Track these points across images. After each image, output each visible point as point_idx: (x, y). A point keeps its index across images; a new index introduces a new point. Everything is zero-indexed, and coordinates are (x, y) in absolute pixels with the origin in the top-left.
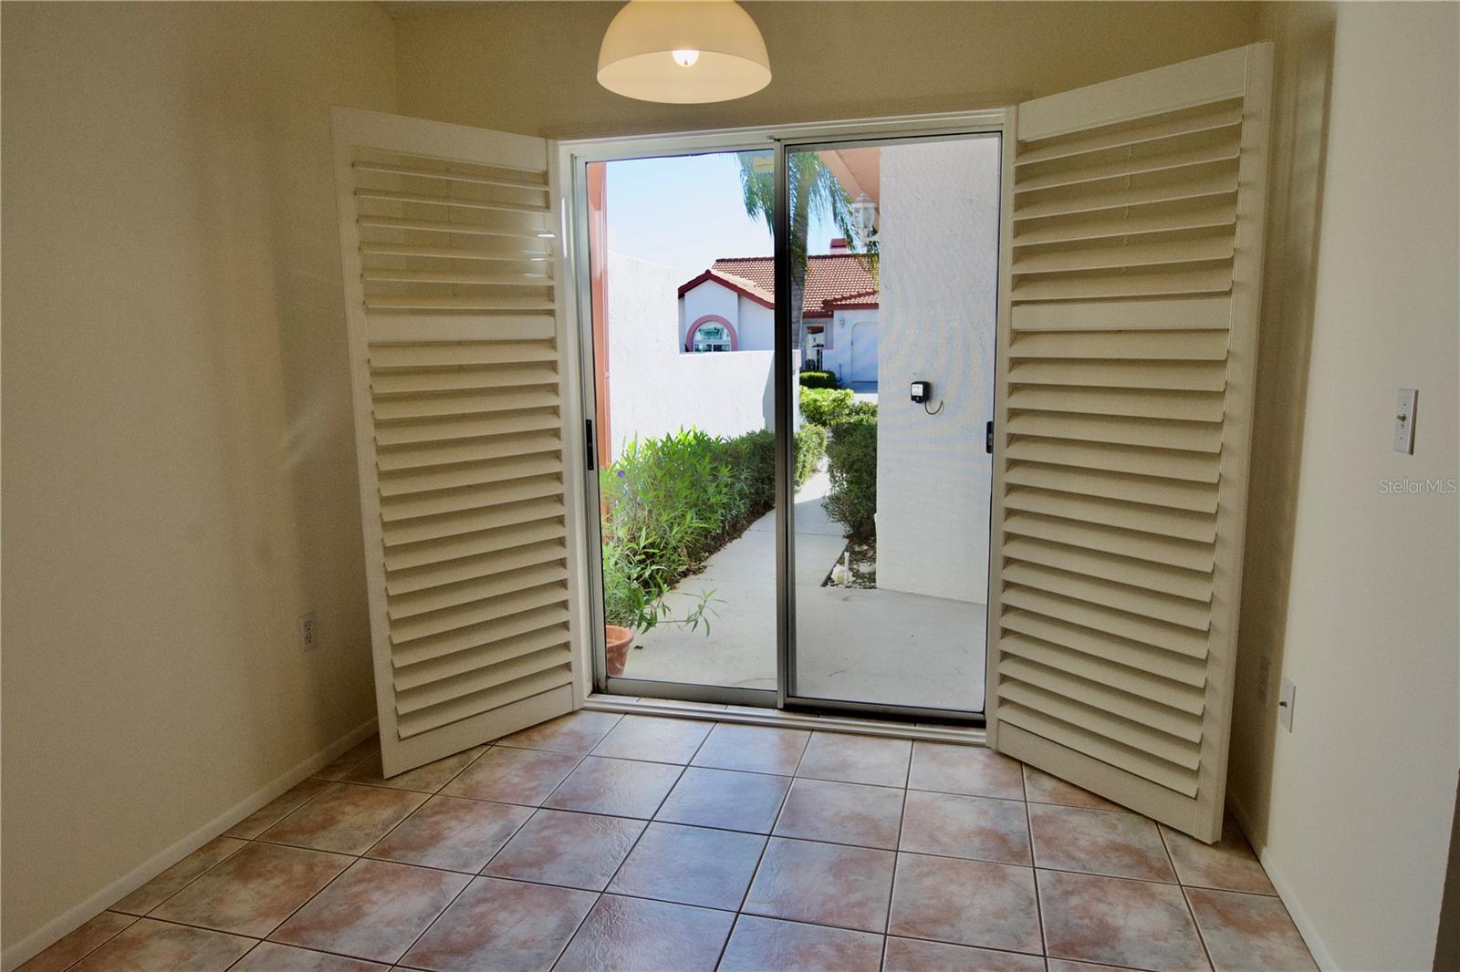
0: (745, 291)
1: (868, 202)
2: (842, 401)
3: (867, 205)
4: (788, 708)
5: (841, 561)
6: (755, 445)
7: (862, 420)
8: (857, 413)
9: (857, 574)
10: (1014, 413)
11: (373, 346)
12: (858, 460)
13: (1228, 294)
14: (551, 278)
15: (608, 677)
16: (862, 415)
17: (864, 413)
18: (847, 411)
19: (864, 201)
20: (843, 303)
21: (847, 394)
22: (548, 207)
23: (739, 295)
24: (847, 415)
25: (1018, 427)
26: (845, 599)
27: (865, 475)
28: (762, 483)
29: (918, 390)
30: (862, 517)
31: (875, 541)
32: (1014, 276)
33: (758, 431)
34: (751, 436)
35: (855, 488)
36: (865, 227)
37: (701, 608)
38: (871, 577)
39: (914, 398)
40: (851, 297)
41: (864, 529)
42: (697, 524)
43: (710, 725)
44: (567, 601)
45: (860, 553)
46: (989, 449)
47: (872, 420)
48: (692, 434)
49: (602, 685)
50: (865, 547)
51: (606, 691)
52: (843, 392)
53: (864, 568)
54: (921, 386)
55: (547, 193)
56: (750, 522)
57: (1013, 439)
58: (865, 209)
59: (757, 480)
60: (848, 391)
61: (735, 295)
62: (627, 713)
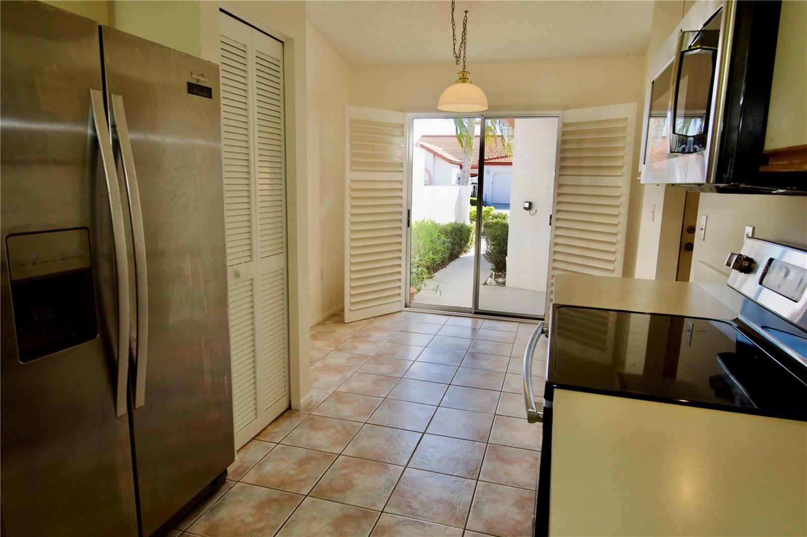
0: (437, 153)
1: (510, 126)
2: (488, 212)
3: (509, 128)
4: (476, 313)
5: (491, 277)
6: (453, 228)
7: (499, 221)
8: (496, 218)
9: (497, 282)
10: (558, 211)
11: (352, 181)
12: (499, 235)
13: (622, 176)
14: (402, 160)
15: (410, 302)
16: (498, 219)
17: (500, 218)
18: (491, 217)
19: (507, 126)
20: (489, 161)
21: (491, 209)
22: (403, 135)
23: (434, 155)
24: (491, 219)
25: (560, 216)
26: (493, 289)
27: (502, 242)
28: (455, 245)
29: (527, 205)
30: (500, 260)
31: (506, 271)
32: (560, 166)
33: (453, 222)
34: (451, 224)
35: (497, 247)
36: (508, 137)
37: (438, 286)
38: (504, 284)
39: (525, 208)
40: (493, 159)
41: (501, 265)
42: (432, 256)
43: (448, 317)
44: (401, 272)
45: (498, 275)
46: (550, 224)
47: (504, 221)
48: (429, 221)
49: (408, 305)
50: (500, 273)
51: (409, 307)
52: (489, 207)
53: (500, 280)
54: (528, 203)
55: (403, 131)
56: (449, 262)
57: (558, 219)
58: (508, 129)
59: (453, 244)
60: (492, 207)
61: (432, 155)
62: (419, 312)
